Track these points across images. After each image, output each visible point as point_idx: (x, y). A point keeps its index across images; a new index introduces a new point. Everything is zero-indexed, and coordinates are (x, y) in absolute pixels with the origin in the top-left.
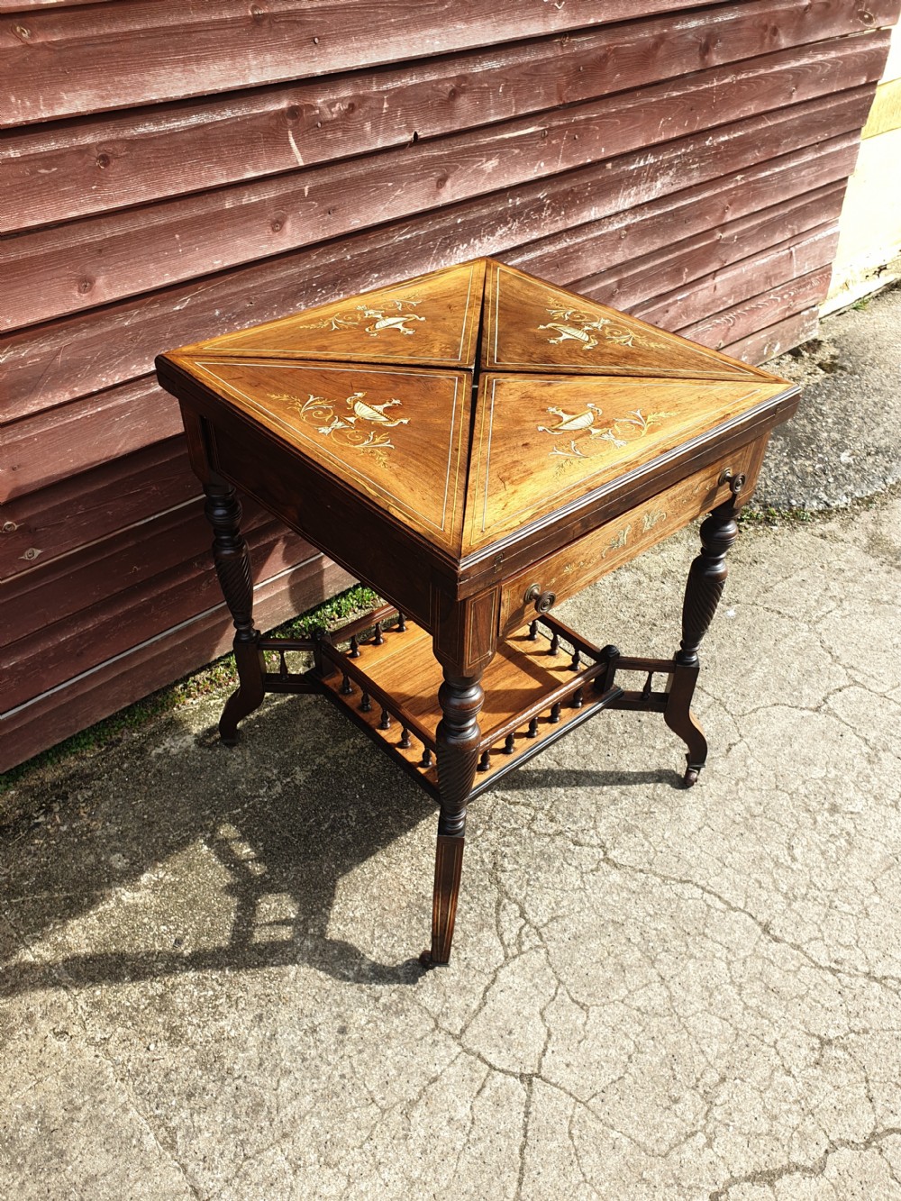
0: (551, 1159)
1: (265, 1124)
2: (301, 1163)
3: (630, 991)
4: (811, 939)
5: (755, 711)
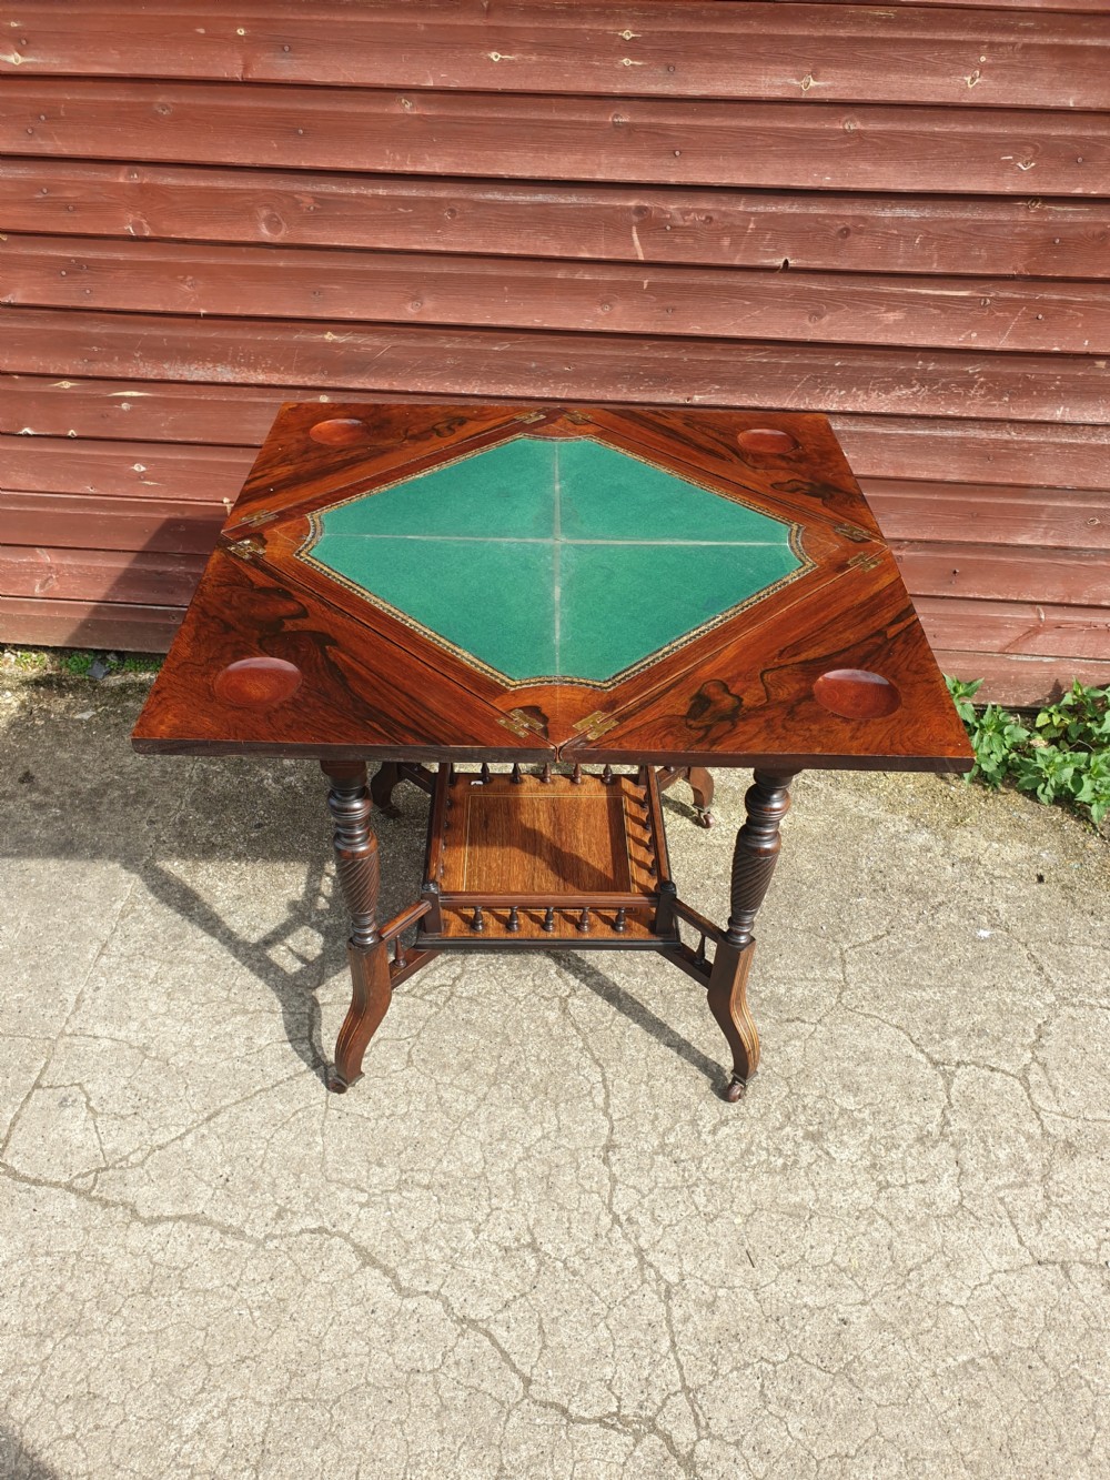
0: (269, 1112)
1: (170, 948)
2: (159, 981)
3: (451, 1083)
4: (635, 1188)
5: (868, 1016)
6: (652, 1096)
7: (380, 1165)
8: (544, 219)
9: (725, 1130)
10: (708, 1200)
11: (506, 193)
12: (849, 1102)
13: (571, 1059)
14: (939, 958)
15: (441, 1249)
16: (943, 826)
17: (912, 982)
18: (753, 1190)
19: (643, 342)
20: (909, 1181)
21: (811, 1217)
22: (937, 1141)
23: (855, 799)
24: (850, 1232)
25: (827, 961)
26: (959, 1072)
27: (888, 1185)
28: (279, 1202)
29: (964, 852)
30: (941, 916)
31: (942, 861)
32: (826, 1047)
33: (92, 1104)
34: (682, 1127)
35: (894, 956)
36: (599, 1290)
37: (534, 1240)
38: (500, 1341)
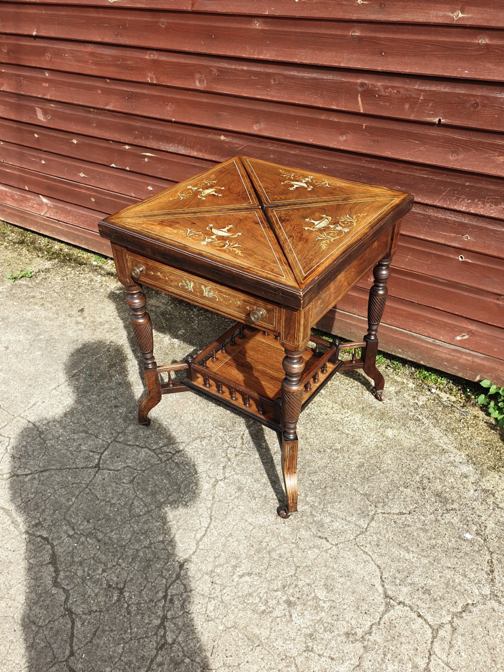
6: (224, 545)
7: (88, 522)
8: (316, 87)
9: (247, 578)
10: (214, 610)
11: (299, 72)
12: (321, 594)
13: (200, 510)
14: (430, 539)
15: (84, 571)
16: (485, 467)
17: (404, 545)
18: (239, 616)
19: (362, 158)
20: (325, 654)
21: (259, 646)
22: (357, 640)
23: (442, 435)
24: (273, 665)
25: (363, 514)
26: (397, 607)
27: (312, 651)
28: (41, 519)
29: (488, 486)
30: (448, 516)
31: (470, 486)
32: (330, 560)
33: (8, 448)
34: (228, 567)
35: (404, 527)
36: (133, 627)
37: (124, 587)
38: (75, 628)
